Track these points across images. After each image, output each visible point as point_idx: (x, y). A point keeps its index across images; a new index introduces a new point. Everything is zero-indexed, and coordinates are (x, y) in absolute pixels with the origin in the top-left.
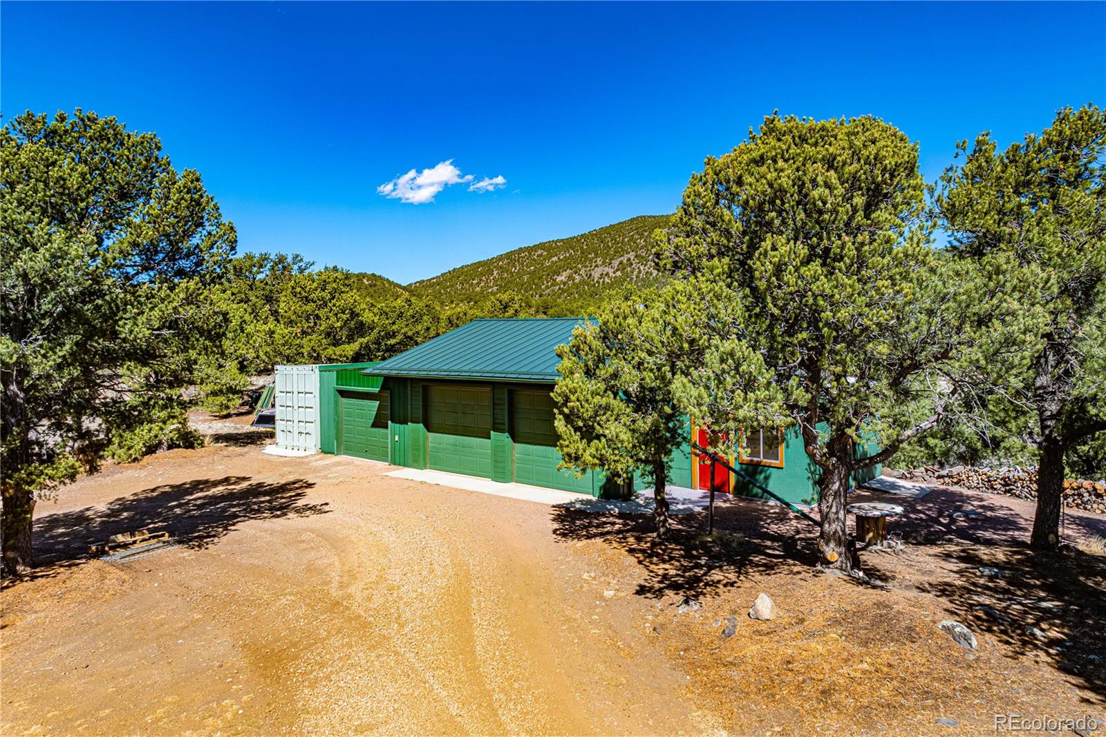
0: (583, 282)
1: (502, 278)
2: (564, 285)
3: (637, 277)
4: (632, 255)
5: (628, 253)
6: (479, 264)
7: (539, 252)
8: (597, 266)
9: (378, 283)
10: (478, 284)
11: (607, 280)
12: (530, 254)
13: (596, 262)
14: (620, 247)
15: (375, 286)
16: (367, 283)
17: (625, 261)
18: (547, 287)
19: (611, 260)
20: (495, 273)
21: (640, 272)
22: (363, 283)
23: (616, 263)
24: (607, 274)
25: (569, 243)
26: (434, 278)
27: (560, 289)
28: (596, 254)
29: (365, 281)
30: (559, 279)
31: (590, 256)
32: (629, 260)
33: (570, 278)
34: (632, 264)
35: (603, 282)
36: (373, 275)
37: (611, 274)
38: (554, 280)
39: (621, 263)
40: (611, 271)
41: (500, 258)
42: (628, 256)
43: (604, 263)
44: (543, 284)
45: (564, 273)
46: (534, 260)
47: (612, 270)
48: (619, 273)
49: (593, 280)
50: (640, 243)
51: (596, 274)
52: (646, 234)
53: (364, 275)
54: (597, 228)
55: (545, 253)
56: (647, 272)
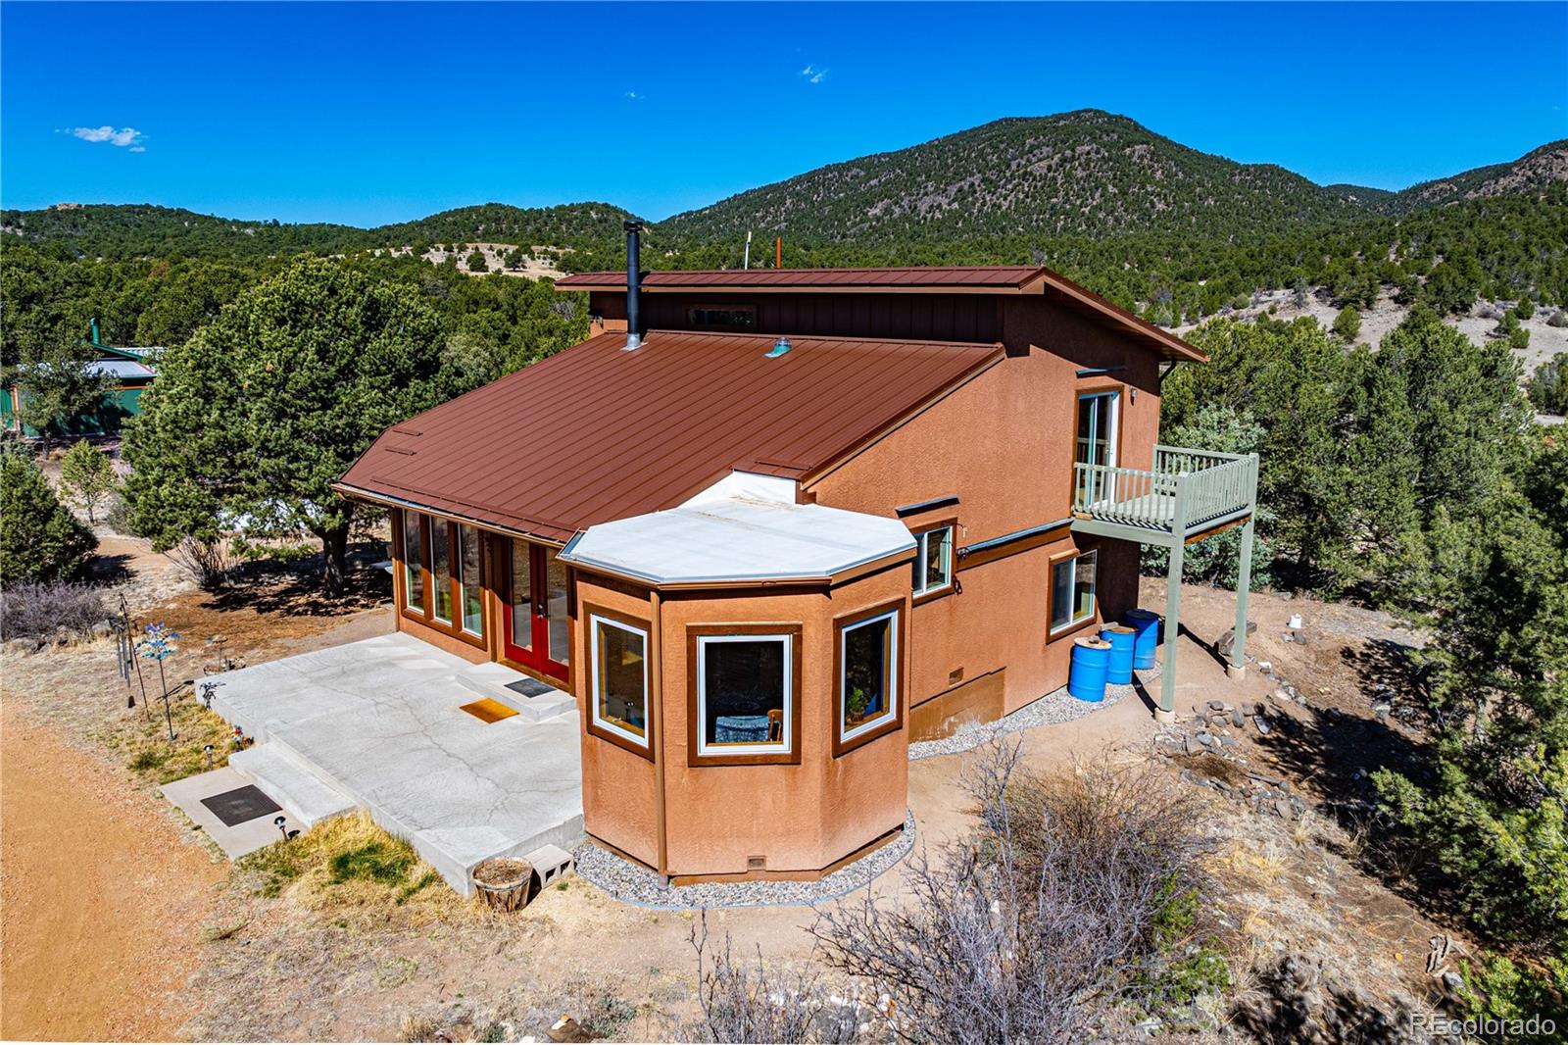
0: (905, 217)
1: (797, 210)
2: (878, 221)
3: (979, 211)
4: (977, 179)
5: (972, 175)
6: (772, 188)
7: (854, 171)
8: (926, 194)
9: (611, 217)
10: (763, 218)
11: (938, 215)
12: (841, 175)
13: (926, 187)
14: (962, 166)
15: (606, 221)
16: (594, 216)
17: (966, 188)
18: (854, 224)
19: (947, 184)
20: (788, 202)
21: (984, 204)
22: (589, 217)
23: (953, 190)
24: (939, 206)
25: (896, 159)
26: (706, 209)
27: (870, 227)
28: (928, 177)
29: (593, 214)
30: (872, 212)
31: (919, 179)
32: (972, 185)
33: (887, 211)
34: (975, 192)
35: (932, 217)
36: (606, 205)
37: (945, 206)
38: (866, 214)
39: (960, 190)
40: (944, 202)
41: (798, 180)
42: (972, 179)
43: (937, 188)
44: (849, 220)
45: (880, 205)
46: (846, 183)
47: (947, 201)
48: (956, 205)
49: (919, 215)
50: (992, 160)
51: (923, 207)
52: (1002, 146)
53: (592, 206)
54: (941, 137)
55: (863, 173)
56: (995, 205)
